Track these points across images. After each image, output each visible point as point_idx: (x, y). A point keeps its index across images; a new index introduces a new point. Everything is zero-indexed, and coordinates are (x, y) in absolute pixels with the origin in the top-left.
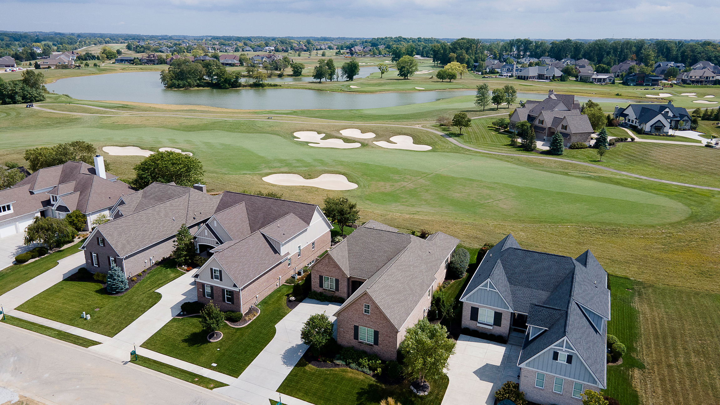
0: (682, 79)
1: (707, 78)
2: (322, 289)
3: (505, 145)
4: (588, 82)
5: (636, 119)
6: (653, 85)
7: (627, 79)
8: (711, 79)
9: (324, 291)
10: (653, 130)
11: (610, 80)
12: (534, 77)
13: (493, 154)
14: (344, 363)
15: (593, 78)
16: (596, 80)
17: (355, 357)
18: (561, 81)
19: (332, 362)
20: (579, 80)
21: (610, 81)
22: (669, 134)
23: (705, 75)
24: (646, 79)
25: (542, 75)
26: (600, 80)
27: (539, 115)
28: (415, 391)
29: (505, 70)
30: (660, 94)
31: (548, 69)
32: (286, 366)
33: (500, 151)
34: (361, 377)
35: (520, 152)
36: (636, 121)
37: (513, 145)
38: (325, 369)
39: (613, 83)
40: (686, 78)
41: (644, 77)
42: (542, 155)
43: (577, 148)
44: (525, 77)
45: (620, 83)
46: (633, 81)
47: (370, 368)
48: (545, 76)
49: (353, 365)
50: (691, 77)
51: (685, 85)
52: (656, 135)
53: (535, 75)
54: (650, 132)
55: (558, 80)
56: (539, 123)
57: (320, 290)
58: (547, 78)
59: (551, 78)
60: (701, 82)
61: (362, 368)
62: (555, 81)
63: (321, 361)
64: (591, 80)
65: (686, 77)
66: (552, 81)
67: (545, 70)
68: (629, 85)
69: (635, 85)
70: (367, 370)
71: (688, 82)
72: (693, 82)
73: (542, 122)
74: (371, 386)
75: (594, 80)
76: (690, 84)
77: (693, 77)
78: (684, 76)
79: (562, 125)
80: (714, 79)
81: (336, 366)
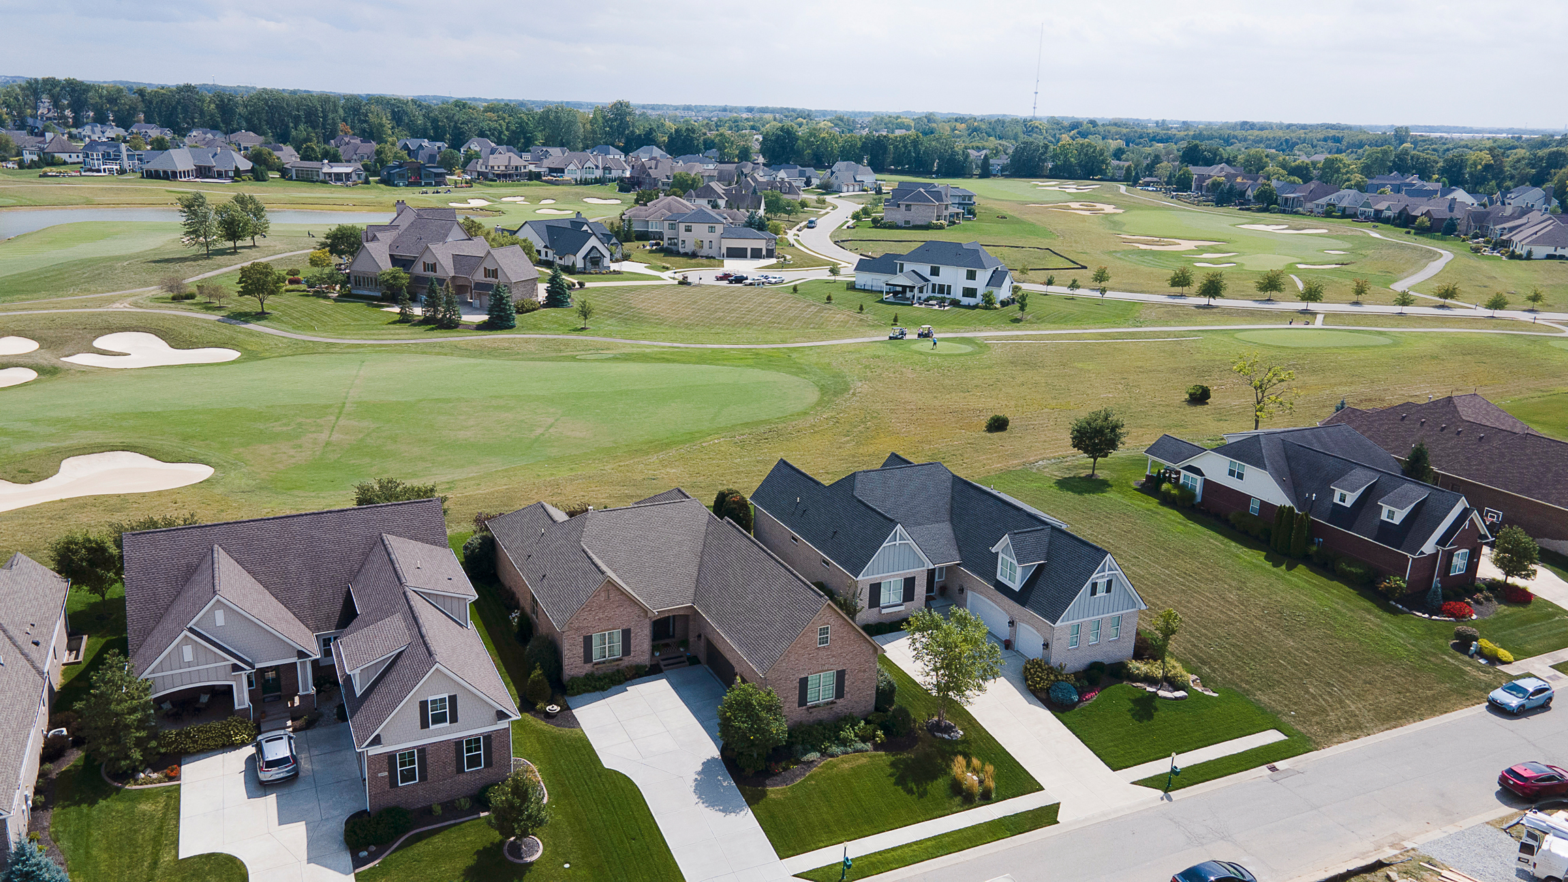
0: (478, 172)
1: (517, 167)
2: (591, 664)
3: (390, 323)
4: (317, 181)
5: (546, 247)
6: (438, 184)
7: (389, 173)
8: (523, 171)
9: (596, 666)
10: (589, 264)
11: (359, 176)
12: (188, 171)
13: (395, 345)
14: (819, 755)
15: (325, 173)
16: (330, 176)
17: (830, 735)
18: (257, 179)
19: (798, 762)
20: (294, 177)
21: (359, 178)
22: (612, 270)
23: (513, 164)
24: (423, 172)
25: (205, 167)
26: (338, 177)
27: (423, 254)
28: (946, 736)
29: (97, 155)
30: (469, 201)
31: (216, 154)
32: (733, 814)
33: (397, 337)
34: (863, 760)
35: (438, 333)
36: (546, 252)
37: (405, 319)
38: (799, 781)
39: (367, 182)
40: (484, 169)
41: (419, 168)
42: (483, 333)
43: (528, 311)
44: (165, 172)
45: (377, 183)
46: (401, 176)
47: (864, 740)
48: (215, 169)
49: (835, 749)
50: (493, 167)
51: (487, 182)
52: (596, 273)
53: (190, 169)
54: (585, 268)
55: (250, 179)
56: (425, 271)
57: (588, 668)
58: (220, 175)
59: (231, 174)
60: (510, 176)
61: (850, 746)
62: (243, 180)
63: (780, 773)
64: (322, 177)
65: (484, 167)
66: (237, 181)
67: (210, 155)
68: (396, 186)
69: (407, 186)
70: (860, 745)
71: (490, 176)
72: (498, 176)
73: (433, 268)
74: (893, 765)
75: (327, 178)
76: (496, 181)
77: (496, 168)
78: (478, 166)
79: (485, 268)
80: (527, 170)
81: (809, 767)
